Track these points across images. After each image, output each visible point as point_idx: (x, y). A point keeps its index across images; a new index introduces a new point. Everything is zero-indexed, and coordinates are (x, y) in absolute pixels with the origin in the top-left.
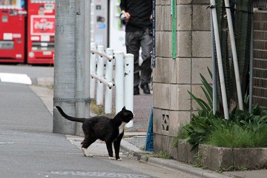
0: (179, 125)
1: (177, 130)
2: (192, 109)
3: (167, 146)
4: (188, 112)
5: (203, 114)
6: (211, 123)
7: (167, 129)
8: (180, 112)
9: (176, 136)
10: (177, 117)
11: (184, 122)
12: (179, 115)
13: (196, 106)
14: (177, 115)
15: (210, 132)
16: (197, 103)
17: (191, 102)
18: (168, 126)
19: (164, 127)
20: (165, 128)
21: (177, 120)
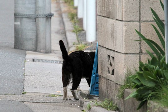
0: (125, 71)
1: (124, 78)
2: (141, 52)
3: (113, 93)
4: (136, 55)
5: (153, 61)
6: (163, 76)
7: (113, 74)
8: (127, 56)
9: (123, 84)
10: (123, 61)
11: (132, 67)
12: (125, 59)
13: (146, 47)
14: (123, 59)
15: (161, 87)
16: (147, 45)
17: (140, 43)
18: (113, 71)
19: (109, 71)
20: (111, 72)
21: (124, 64)
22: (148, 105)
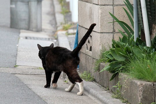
0: (101, 48)
1: (99, 53)
2: (114, 32)
3: (91, 67)
4: (110, 34)
5: (124, 40)
6: (131, 52)
7: (91, 50)
8: (102, 35)
9: (99, 59)
10: (99, 39)
11: (107, 44)
13: (118, 27)
14: (99, 37)
15: (130, 61)
16: (119, 25)
17: (113, 24)
18: (91, 47)
19: (87, 47)
20: (89, 48)
21: (99, 42)
22: (119, 77)
